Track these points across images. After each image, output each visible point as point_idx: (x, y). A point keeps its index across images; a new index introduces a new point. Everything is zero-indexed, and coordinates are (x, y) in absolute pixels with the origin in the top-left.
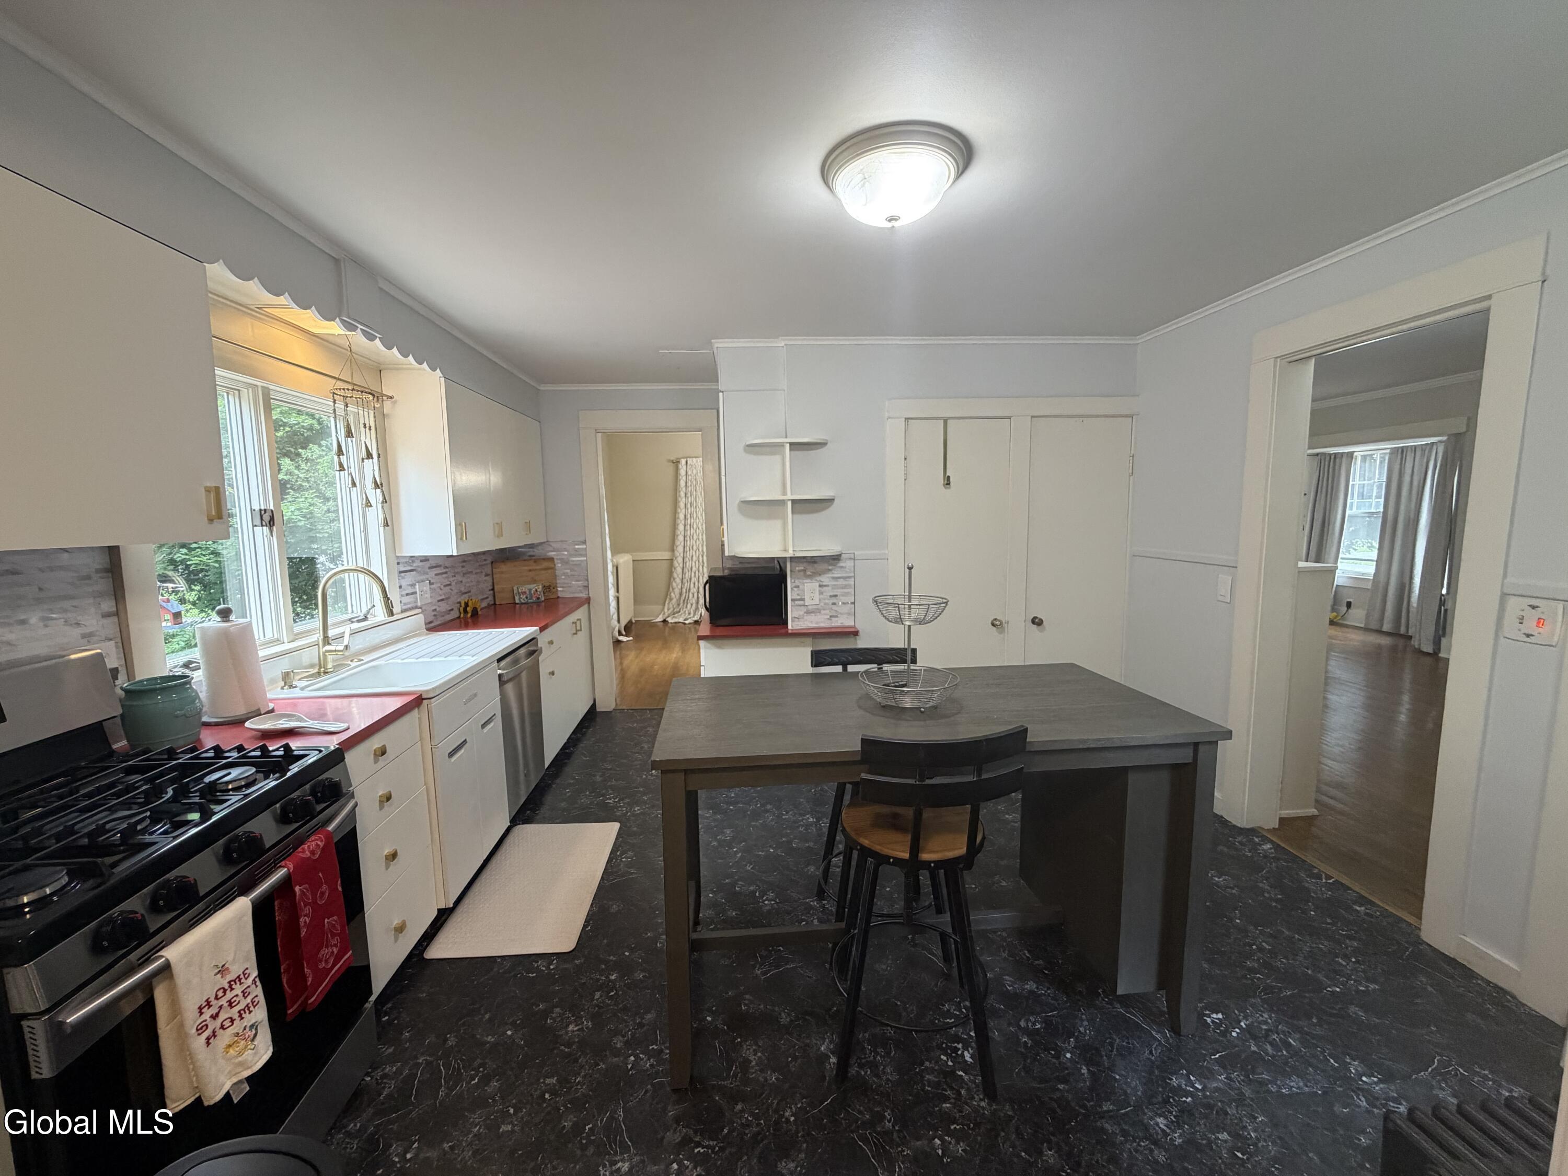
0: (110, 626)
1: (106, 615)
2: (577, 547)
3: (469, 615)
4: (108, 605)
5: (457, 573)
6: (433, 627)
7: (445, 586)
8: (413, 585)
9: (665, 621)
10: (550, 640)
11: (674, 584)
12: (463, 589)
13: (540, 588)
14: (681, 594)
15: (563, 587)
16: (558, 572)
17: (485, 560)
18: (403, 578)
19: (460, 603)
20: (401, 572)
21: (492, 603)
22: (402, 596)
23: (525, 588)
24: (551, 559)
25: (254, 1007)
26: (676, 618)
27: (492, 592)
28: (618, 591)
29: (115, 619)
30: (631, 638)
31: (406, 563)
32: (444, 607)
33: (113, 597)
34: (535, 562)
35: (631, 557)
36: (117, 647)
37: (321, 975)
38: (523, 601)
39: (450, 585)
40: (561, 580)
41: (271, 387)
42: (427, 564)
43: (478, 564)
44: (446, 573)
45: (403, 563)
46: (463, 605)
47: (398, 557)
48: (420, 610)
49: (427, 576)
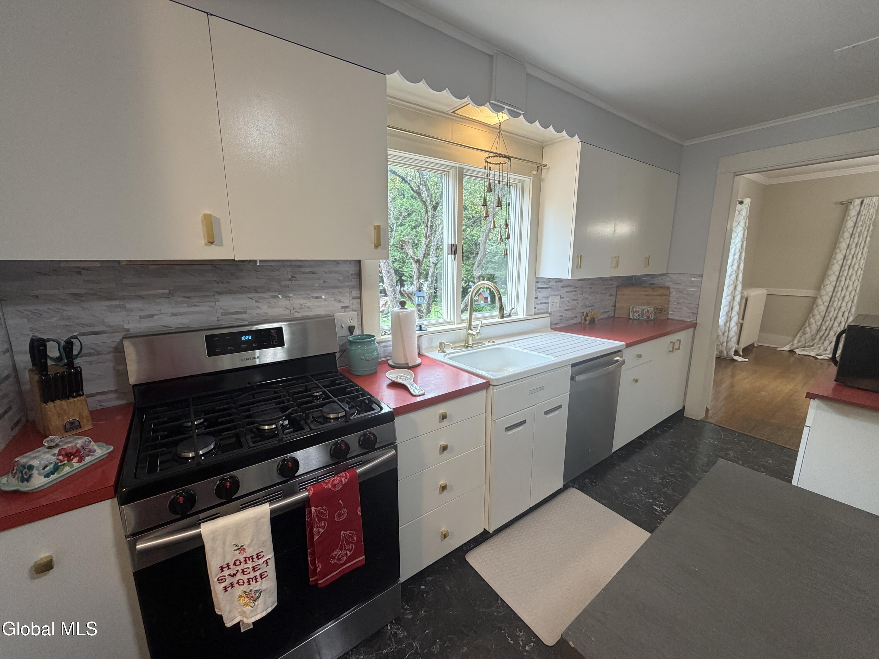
0: (355, 304)
1: (354, 298)
2: (693, 279)
3: (587, 323)
4: (356, 293)
5: (586, 292)
6: (556, 327)
7: (572, 300)
8: (547, 298)
9: (792, 351)
10: (639, 353)
11: (812, 320)
12: (587, 303)
13: (651, 309)
14: (818, 331)
15: (673, 311)
16: (671, 299)
17: (612, 284)
18: (540, 292)
19: (583, 313)
20: (538, 288)
21: (613, 315)
22: (537, 304)
23: (639, 308)
24: (669, 288)
25: (262, 579)
26: (806, 351)
27: (613, 308)
28: (743, 319)
29: (359, 300)
30: (747, 360)
31: (544, 282)
32: (569, 314)
33: (359, 289)
34: (652, 289)
35: (766, 291)
36: (358, 315)
37: (330, 568)
38: (636, 318)
39: (577, 300)
40: (673, 306)
41: (465, 167)
42: (560, 284)
43: (604, 287)
44: (575, 291)
45: (542, 282)
46: (585, 314)
47: (537, 278)
48: (548, 315)
49: (559, 292)
